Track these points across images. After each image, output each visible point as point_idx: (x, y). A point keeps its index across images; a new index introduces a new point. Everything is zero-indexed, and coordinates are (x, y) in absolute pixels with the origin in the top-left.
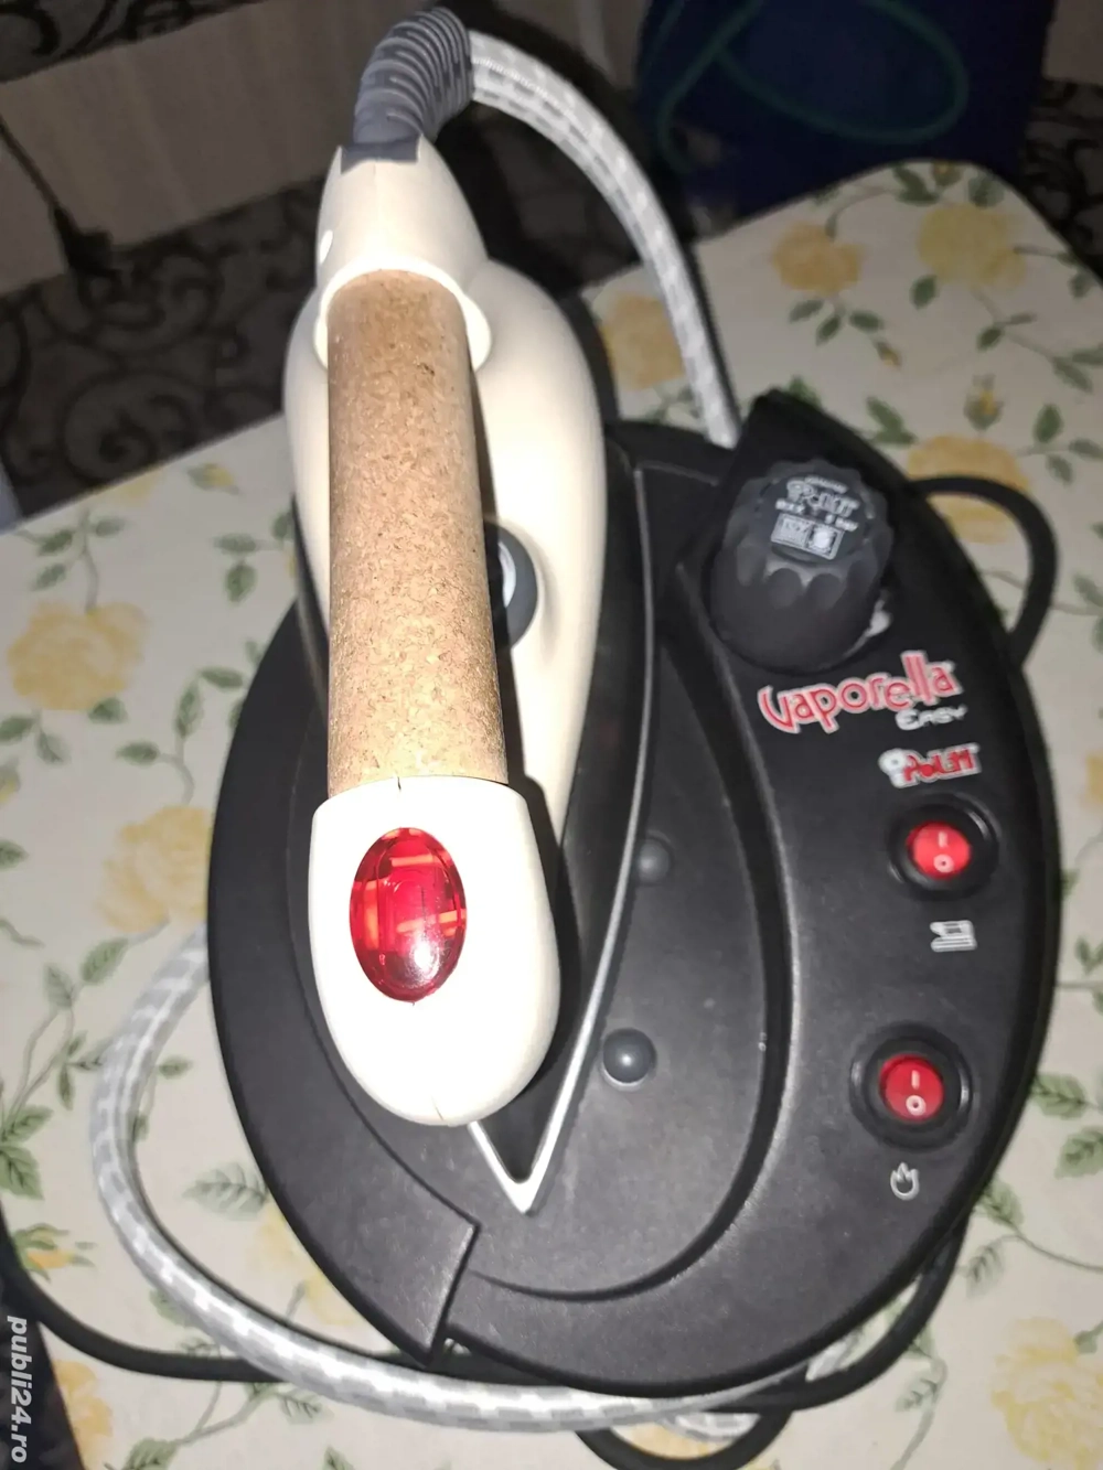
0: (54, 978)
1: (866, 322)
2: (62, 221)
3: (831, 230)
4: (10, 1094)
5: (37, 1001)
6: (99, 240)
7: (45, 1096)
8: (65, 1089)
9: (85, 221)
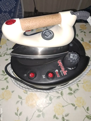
0: (7, 48)
1: (84, 32)
2: (35, 8)
3: (85, 26)
4: (1, 54)
5: (6, 49)
6: (37, 11)
7: (3, 55)
8: (4, 55)
9: (37, 9)
